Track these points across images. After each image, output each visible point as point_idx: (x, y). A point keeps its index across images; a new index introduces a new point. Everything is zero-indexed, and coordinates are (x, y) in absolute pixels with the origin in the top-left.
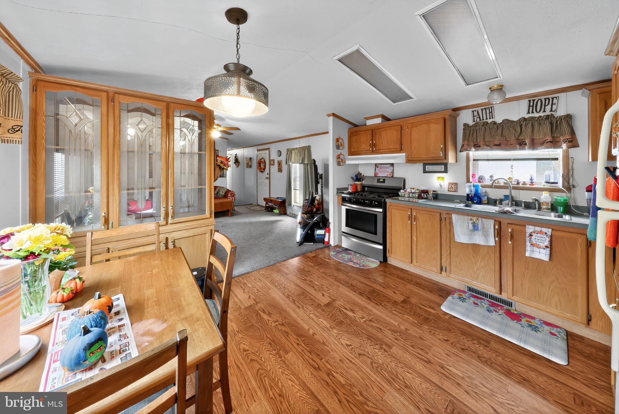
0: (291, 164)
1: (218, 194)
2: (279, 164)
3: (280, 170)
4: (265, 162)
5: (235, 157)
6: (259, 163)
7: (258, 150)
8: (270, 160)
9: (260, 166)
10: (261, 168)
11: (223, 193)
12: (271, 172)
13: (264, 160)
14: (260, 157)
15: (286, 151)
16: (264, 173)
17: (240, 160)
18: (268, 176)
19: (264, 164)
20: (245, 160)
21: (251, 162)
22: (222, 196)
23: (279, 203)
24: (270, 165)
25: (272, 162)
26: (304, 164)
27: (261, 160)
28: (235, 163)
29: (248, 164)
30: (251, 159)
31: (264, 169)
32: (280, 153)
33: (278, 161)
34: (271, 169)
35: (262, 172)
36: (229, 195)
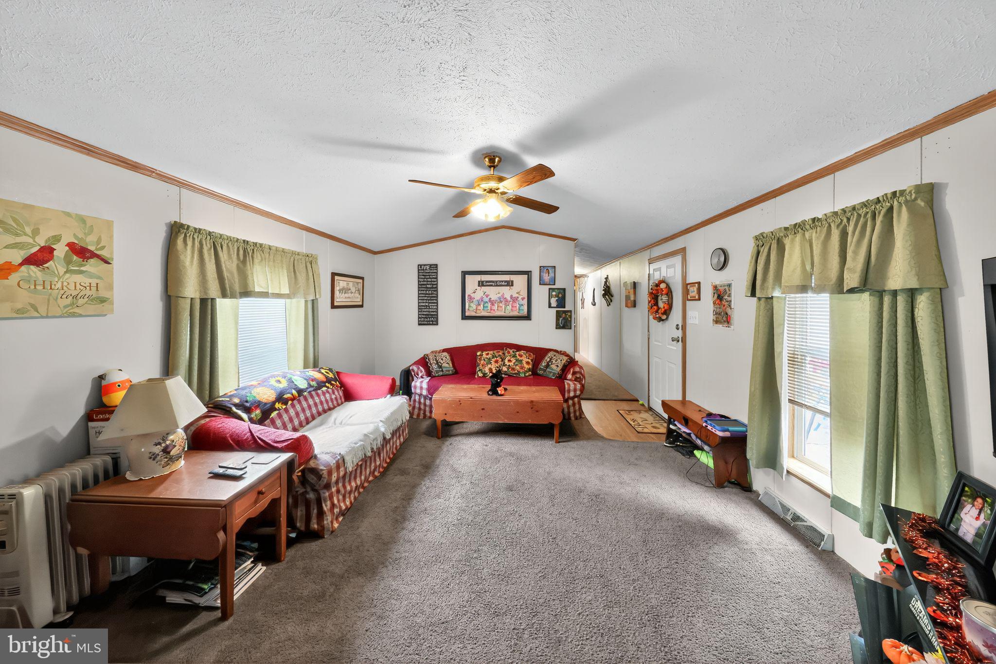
0: (777, 293)
1: (548, 370)
2: (720, 297)
3: (723, 317)
4: (669, 292)
5: (606, 282)
6: (654, 296)
7: (651, 261)
8: (686, 286)
9: (656, 304)
10: (659, 308)
11: (559, 369)
12: (689, 321)
13: (668, 287)
14: (657, 277)
15: (750, 247)
16: (667, 323)
17: (613, 290)
18: (679, 334)
19: (665, 298)
20: (623, 289)
21: (635, 293)
22: (554, 374)
23: (717, 441)
24: (686, 297)
25: (692, 291)
26: (880, 294)
27: (657, 285)
28: (604, 295)
29: (627, 298)
30: (635, 285)
31: (667, 312)
32: (723, 260)
33: (715, 287)
34: (690, 314)
35: (660, 320)
36: (570, 376)
